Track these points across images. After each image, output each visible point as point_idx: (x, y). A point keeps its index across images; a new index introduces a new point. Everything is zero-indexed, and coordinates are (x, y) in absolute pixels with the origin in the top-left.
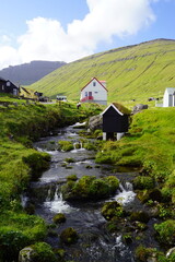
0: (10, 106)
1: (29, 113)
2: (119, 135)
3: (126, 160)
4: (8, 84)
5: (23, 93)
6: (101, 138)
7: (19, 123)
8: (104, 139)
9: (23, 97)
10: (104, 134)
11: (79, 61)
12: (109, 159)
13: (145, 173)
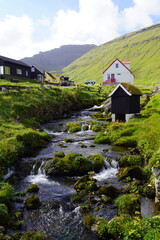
0: (22, 90)
1: (40, 97)
2: (128, 116)
3: (123, 140)
4: (33, 70)
5: (48, 78)
6: (110, 120)
7: (29, 105)
8: (114, 120)
9: (47, 83)
10: (113, 116)
11: (110, 43)
12: (108, 139)
13: (137, 152)
